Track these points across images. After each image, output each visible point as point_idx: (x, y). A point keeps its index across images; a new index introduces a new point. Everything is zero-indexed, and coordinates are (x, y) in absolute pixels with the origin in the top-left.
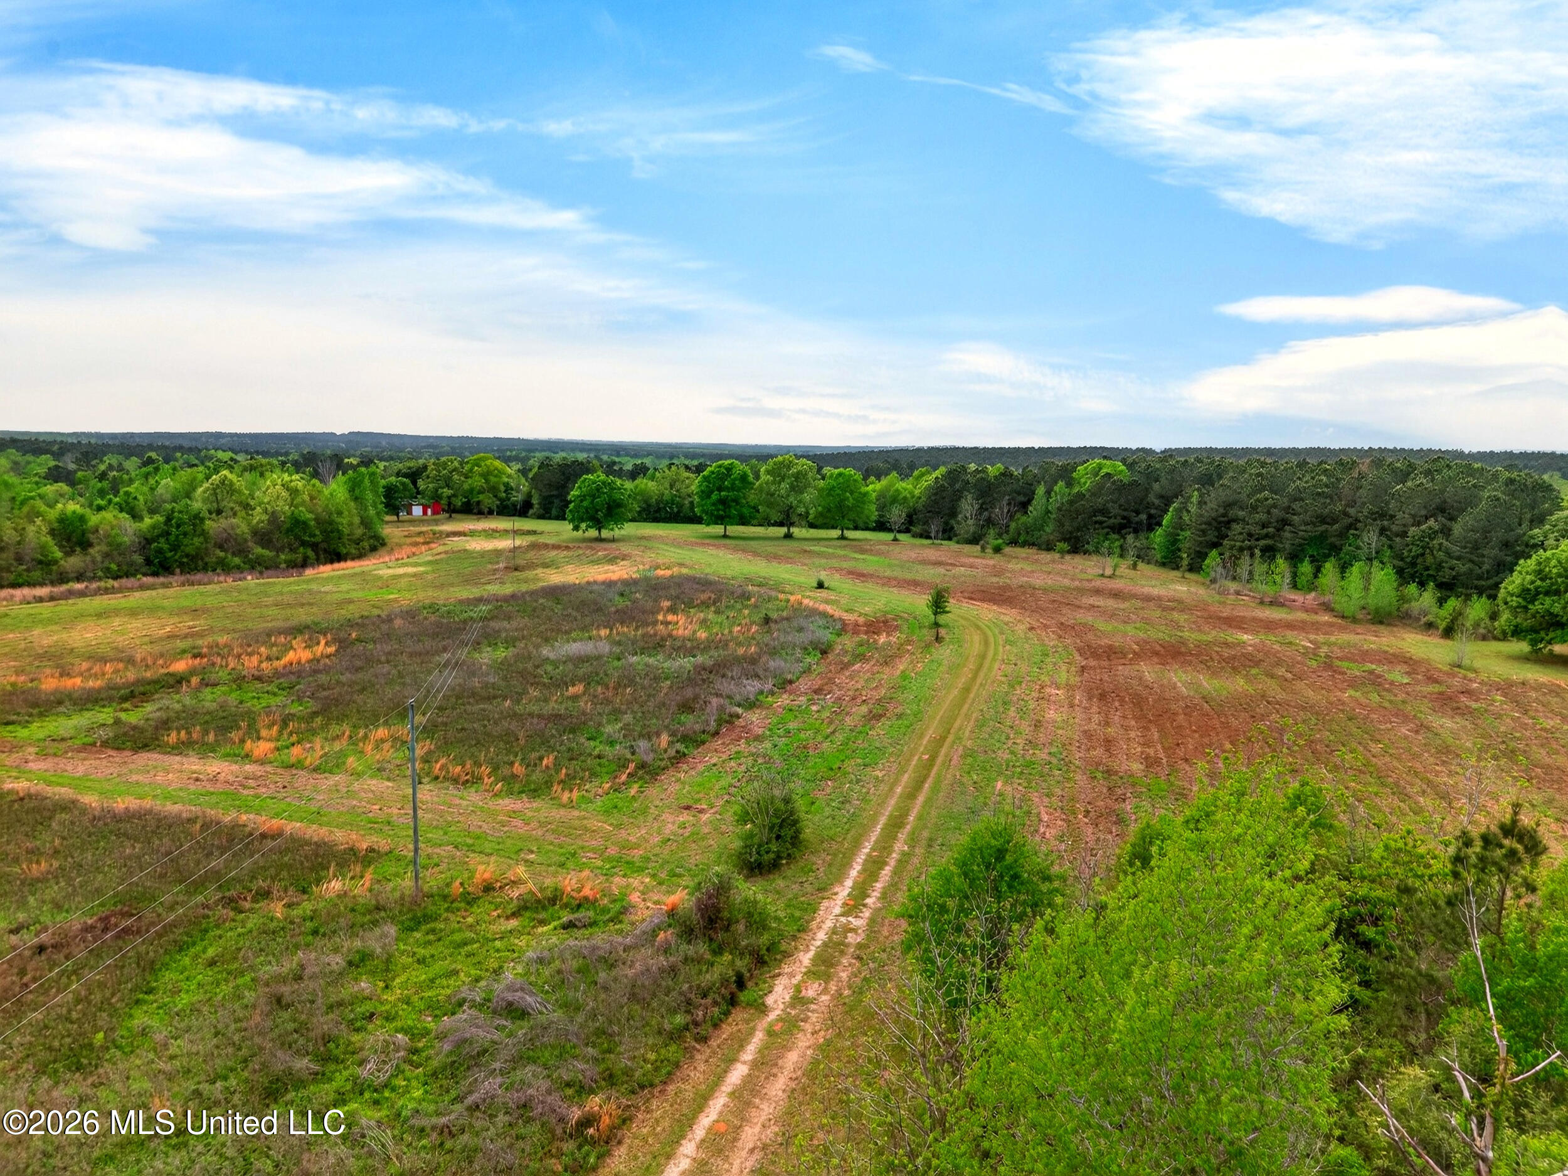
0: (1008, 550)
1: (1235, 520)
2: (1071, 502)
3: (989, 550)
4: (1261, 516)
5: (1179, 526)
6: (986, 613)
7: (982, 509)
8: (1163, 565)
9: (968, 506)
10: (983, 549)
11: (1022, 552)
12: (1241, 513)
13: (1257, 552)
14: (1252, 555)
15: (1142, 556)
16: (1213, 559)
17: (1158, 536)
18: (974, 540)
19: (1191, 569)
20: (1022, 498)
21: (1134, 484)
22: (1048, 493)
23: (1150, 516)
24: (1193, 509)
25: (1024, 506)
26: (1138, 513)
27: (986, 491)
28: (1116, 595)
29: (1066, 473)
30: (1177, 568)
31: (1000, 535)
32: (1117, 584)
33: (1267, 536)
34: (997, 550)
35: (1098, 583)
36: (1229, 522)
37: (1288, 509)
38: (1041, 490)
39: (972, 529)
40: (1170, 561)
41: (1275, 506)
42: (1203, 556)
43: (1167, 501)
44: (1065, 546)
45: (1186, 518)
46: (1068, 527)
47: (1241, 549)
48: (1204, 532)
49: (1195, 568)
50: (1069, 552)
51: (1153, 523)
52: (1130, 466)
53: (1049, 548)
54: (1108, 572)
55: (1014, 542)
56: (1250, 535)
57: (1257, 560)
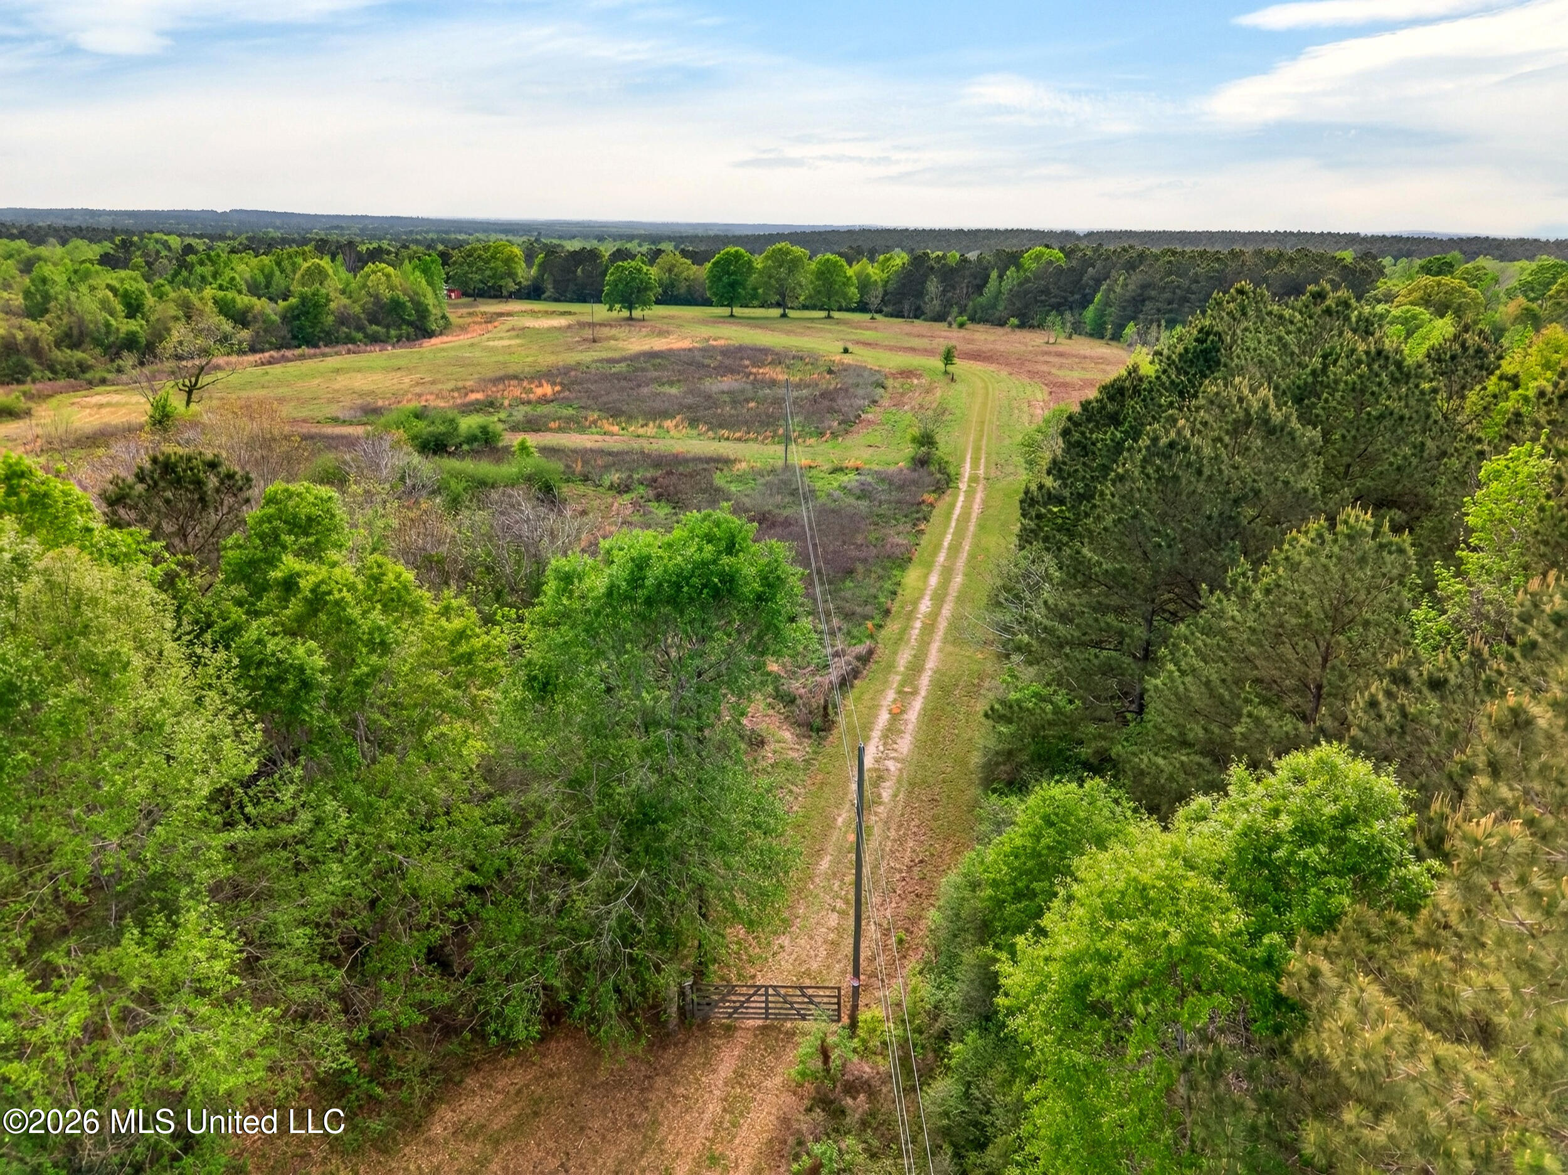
0: (969, 326)
1: (1150, 298)
2: (1020, 284)
3: (955, 326)
4: (1167, 295)
5: (1107, 303)
6: (977, 367)
7: (944, 292)
8: (1091, 335)
9: (933, 286)
10: (950, 325)
11: (981, 327)
12: (1153, 293)
13: (1163, 323)
14: (1159, 326)
15: (1077, 329)
16: (1130, 329)
17: (1090, 312)
18: (940, 318)
19: (1112, 339)
20: (978, 281)
21: (1072, 269)
22: (1001, 277)
23: (1084, 296)
24: (1118, 290)
25: (979, 289)
26: (1072, 293)
27: (949, 275)
28: (1061, 355)
29: (1014, 259)
30: (1102, 337)
31: (960, 314)
32: (1061, 349)
33: (1171, 311)
34: (961, 326)
35: (1045, 348)
36: (1144, 301)
37: (1189, 290)
38: (994, 274)
39: (938, 308)
40: (1098, 333)
41: (1179, 287)
42: (1122, 327)
43: (1098, 282)
44: (1014, 321)
45: (1112, 296)
46: (1018, 304)
47: (1151, 322)
48: (1124, 308)
49: (1116, 337)
50: (1019, 327)
51: (1086, 302)
52: (1069, 254)
53: (1001, 323)
54: (1052, 340)
55: (972, 319)
56: (1159, 310)
57: (1163, 328)
